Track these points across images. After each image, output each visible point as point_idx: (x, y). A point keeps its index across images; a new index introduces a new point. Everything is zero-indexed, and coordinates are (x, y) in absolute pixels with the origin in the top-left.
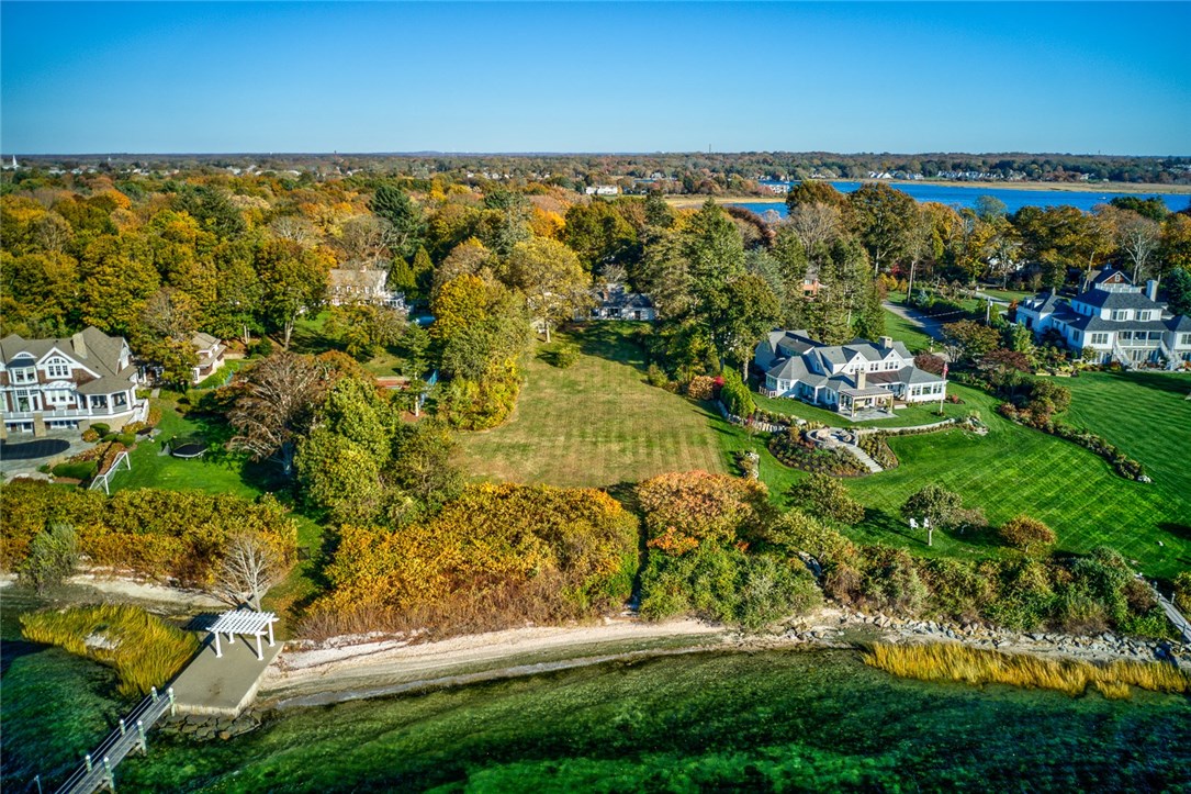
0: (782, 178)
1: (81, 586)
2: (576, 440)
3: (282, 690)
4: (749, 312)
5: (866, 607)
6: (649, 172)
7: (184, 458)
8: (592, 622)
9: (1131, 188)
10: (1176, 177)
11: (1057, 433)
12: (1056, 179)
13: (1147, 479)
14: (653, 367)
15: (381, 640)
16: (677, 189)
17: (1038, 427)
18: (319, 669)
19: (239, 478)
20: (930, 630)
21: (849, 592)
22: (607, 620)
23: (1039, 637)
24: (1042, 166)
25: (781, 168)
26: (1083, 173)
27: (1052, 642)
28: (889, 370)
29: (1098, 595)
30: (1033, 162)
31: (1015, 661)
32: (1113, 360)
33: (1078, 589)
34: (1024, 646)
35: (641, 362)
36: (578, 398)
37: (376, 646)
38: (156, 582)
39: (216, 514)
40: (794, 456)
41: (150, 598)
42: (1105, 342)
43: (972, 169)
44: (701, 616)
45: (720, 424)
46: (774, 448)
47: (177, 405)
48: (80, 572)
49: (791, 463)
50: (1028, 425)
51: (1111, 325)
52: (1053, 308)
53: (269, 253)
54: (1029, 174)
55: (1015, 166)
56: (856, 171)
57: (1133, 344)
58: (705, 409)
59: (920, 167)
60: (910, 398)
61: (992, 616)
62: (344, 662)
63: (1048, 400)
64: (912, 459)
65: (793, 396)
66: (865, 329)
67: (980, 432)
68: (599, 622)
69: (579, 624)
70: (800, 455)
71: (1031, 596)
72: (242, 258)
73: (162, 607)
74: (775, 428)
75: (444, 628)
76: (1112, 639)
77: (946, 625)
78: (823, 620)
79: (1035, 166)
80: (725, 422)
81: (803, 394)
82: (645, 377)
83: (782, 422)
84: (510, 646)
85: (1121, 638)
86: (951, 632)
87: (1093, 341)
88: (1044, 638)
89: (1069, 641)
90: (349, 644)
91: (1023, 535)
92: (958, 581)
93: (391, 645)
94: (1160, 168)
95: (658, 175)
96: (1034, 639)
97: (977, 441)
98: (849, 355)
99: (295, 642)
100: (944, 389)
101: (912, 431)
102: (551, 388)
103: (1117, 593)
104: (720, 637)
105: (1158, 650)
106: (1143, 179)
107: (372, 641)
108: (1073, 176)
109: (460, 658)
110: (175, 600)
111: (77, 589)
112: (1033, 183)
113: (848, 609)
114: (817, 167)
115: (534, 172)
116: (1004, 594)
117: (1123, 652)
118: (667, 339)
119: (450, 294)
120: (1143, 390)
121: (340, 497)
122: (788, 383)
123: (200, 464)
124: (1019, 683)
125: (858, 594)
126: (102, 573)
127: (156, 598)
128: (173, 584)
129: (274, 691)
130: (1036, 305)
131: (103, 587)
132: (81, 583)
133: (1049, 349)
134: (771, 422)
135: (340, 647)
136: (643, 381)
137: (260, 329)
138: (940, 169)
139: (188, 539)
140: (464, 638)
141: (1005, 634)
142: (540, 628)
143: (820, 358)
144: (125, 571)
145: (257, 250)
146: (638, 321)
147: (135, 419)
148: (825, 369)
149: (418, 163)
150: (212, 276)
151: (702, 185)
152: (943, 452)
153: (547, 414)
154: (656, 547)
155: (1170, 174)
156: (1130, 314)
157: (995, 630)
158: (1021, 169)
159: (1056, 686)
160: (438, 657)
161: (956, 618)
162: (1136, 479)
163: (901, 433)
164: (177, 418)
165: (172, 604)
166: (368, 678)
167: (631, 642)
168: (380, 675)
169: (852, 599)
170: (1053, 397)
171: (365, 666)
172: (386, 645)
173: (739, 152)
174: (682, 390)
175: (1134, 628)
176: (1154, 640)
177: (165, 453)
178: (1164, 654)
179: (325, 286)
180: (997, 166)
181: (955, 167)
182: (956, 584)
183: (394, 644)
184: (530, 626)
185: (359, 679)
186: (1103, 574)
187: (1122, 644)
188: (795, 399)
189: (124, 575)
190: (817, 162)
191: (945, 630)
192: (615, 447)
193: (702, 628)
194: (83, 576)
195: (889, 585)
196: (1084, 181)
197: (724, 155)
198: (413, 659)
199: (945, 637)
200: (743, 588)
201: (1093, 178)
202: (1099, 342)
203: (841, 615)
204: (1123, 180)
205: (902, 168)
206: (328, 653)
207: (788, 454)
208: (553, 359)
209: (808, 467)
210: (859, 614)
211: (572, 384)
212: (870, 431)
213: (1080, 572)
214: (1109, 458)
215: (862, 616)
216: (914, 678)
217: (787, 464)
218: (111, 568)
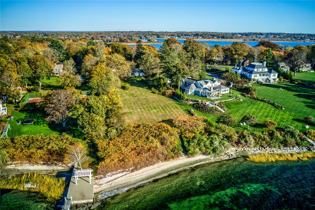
0: (143, 38)
1: (11, 169)
2: (143, 110)
3: (101, 191)
4: (182, 73)
5: (241, 146)
6: (107, 36)
7: (28, 125)
8: (176, 159)
9: (227, 40)
10: (236, 38)
11: (258, 99)
12: (209, 38)
13: (284, 109)
14: (153, 89)
15: (122, 172)
16: (118, 41)
17: (253, 98)
18: (109, 183)
19: (49, 129)
20: (257, 150)
21: (235, 143)
22: (180, 158)
23: (282, 149)
24: (205, 35)
25: (142, 35)
26: (215, 36)
27: (285, 150)
28: (215, 86)
29: (292, 137)
30: (203, 34)
31: (280, 155)
32: (258, 81)
33: (287, 136)
34: (279, 152)
35: (147, 87)
36: (136, 98)
37: (121, 174)
38: (38, 164)
39: (51, 141)
40: (203, 110)
41: (38, 169)
42: (257, 77)
43: (189, 36)
44: (204, 154)
45: (178, 103)
46: (196, 108)
47: (14, 108)
48: (9, 165)
49: (202, 111)
50: (250, 98)
51: (257, 73)
52: (242, 69)
53: (33, 60)
54: (203, 37)
55: (199, 35)
56: (161, 36)
57: (262, 77)
58: (172, 99)
59: (177, 35)
60: (222, 93)
61: (270, 145)
62: (116, 180)
63: (253, 91)
64: (230, 108)
65: (193, 94)
66: (201, 76)
67: (241, 100)
68: (178, 158)
69: (174, 160)
70: (204, 109)
71: (278, 139)
72: (24, 61)
73: (44, 172)
74: (194, 103)
75: (139, 166)
76: (297, 147)
77: (260, 149)
78: (232, 151)
79: (204, 35)
80: (179, 102)
81: (196, 93)
82: (151, 91)
83: (195, 101)
84: (158, 169)
85: (299, 147)
86: (262, 150)
87: (254, 77)
88: (283, 149)
89: (288, 149)
90: (113, 175)
91: (270, 125)
92: (260, 137)
93: (125, 174)
94: (232, 35)
95: (109, 37)
96: (281, 149)
97: (242, 103)
98: (207, 83)
99: (97, 177)
100: (229, 90)
101: (228, 101)
102: (127, 96)
103: (297, 136)
104: (210, 158)
105: (308, 148)
106: (229, 38)
107: (119, 173)
108: (213, 37)
109: (147, 174)
110: (47, 169)
111: (11, 170)
112: (204, 39)
113: (236, 147)
114: (151, 35)
115: (74, 36)
116: (271, 139)
117: (301, 150)
118: (153, 81)
119: (95, 70)
120: (269, 88)
121: (93, 131)
122: (192, 91)
123: (33, 126)
124: (284, 160)
125: (238, 143)
126: (17, 164)
127: (41, 169)
128: (44, 164)
129: (98, 192)
130: (238, 68)
131: (20, 168)
132: (11, 168)
133: (244, 79)
134: (192, 101)
135: (111, 176)
136: (151, 92)
137: (30, 83)
138: (182, 36)
139: (46, 149)
140: (145, 168)
141: (274, 149)
142: (164, 163)
143: (199, 84)
144: (25, 162)
145: (28, 59)
146: (139, 76)
147: (4, 114)
148: (201, 87)
149: (38, 34)
150: (15, 67)
151: (125, 40)
152: (236, 106)
153: (131, 103)
154: (184, 136)
155: (235, 37)
156: (261, 70)
157: (272, 148)
158: (201, 36)
159: (292, 160)
160: (141, 174)
161: (262, 146)
162: (281, 109)
163: (225, 102)
164: (17, 112)
165: (47, 170)
166: (124, 184)
167: (189, 163)
168: (127, 182)
169: (236, 145)
170: (254, 91)
171: (122, 181)
172: (124, 173)
173: (129, 31)
174: (164, 94)
175: (302, 144)
176: (306, 146)
177: (20, 123)
178: (309, 150)
179: (52, 69)
180: (195, 35)
181: (185, 35)
182: (260, 138)
183: (126, 173)
184: (161, 162)
185: (122, 184)
186: (292, 132)
187: (300, 148)
188: (194, 95)
189: (25, 163)
190: (150, 34)
191: (261, 150)
192: (155, 111)
193: (204, 157)
194: (11, 165)
195: (245, 140)
196: (216, 39)
197: (125, 32)
198: (134, 176)
199: (261, 151)
200: (212, 145)
201: (217, 38)
202: (255, 77)
203: (235, 149)
204: (224, 38)
205: (173, 35)
206: (108, 179)
207: (201, 109)
208: (123, 88)
209: (207, 112)
210: (240, 148)
211: (132, 94)
212: (218, 102)
213: (287, 132)
214: (273, 104)
215: (240, 149)
216: (261, 162)
217: (201, 112)
218: (20, 162)
